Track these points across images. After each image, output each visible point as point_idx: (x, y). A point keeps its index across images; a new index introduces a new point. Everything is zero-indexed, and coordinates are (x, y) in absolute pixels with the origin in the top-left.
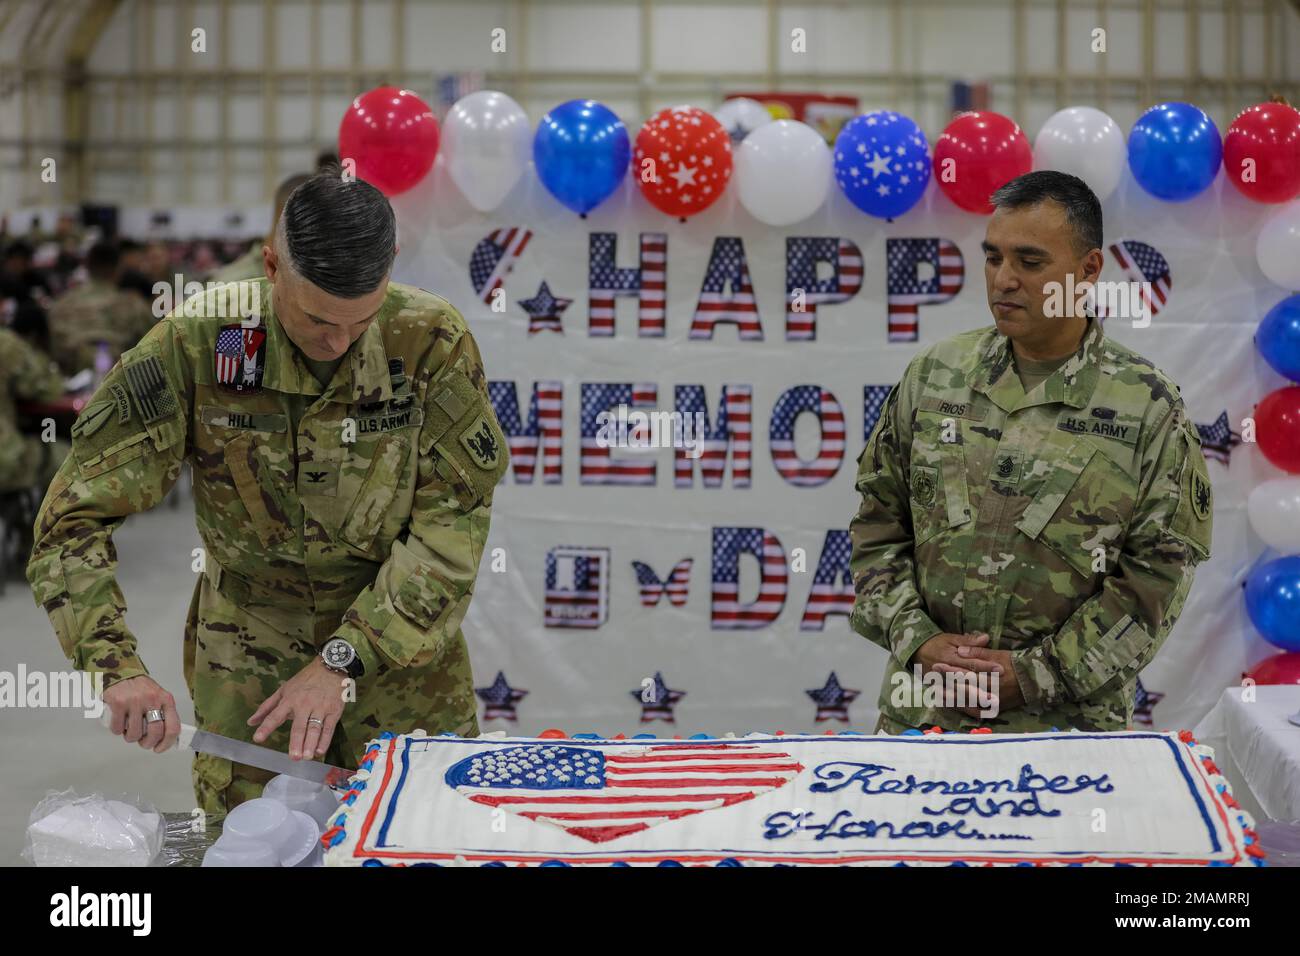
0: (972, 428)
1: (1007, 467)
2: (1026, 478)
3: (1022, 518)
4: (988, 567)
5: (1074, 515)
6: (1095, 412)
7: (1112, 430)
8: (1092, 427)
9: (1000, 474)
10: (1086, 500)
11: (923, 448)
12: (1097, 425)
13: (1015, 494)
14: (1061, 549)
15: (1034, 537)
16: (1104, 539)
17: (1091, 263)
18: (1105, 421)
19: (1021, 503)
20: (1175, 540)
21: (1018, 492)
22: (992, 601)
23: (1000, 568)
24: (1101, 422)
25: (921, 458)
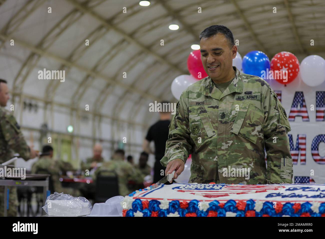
0: (208, 107)
1: (223, 116)
2: (230, 117)
3: (232, 129)
4: (225, 146)
5: (248, 125)
6: (245, 93)
7: (252, 97)
8: (246, 97)
9: (222, 118)
10: (250, 119)
11: (193, 117)
12: (247, 96)
13: (228, 123)
14: (246, 136)
15: (237, 134)
16: (258, 130)
17: (234, 50)
18: (250, 95)
19: (231, 124)
20: (282, 127)
21: (229, 122)
22: (228, 156)
23: (228, 146)
24: (248, 95)
25: (193, 120)
